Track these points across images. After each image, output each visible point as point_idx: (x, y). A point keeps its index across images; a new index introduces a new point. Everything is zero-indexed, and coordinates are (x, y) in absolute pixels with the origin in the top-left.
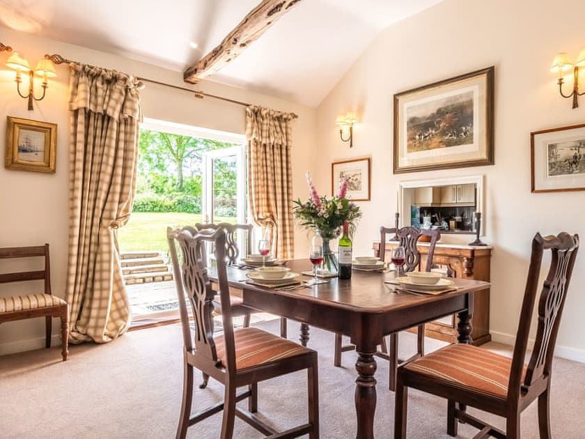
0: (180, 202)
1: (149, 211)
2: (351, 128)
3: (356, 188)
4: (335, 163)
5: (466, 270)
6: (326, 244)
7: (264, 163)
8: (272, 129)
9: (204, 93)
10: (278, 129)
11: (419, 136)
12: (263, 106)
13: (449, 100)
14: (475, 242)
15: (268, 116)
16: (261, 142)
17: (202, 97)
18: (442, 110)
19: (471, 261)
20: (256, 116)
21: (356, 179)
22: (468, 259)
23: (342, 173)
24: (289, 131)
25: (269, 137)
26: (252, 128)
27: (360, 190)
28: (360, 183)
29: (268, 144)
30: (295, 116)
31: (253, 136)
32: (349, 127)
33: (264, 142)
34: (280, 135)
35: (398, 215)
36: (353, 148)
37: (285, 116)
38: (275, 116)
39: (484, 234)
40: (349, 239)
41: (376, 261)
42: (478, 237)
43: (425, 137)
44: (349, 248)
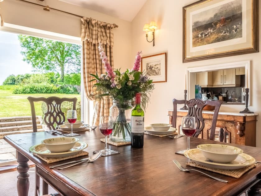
0: (62, 88)
1: (45, 93)
2: (153, 33)
3: (157, 74)
4: (143, 58)
5: (239, 132)
6: (122, 114)
7: (95, 57)
8: (100, 34)
9: (50, 7)
10: (104, 34)
11: (201, 35)
12: (93, 18)
13: (224, 7)
14: (245, 111)
15: (96, 25)
16: (92, 43)
17: (49, 10)
18: (218, 14)
19: (243, 125)
20: (88, 25)
21: (158, 68)
22: (241, 123)
23: (148, 64)
24: (112, 35)
25: (97, 39)
26: (85, 33)
27: (160, 75)
28: (160, 70)
29: (97, 44)
30: (116, 26)
31: (86, 39)
32: (151, 33)
33: (94, 42)
34: (105, 38)
35: (186, 91)
36: (154, 46)
37: (108, 25)
38: (101, 25)
39: (251, 105)
40: (141, 109)
41: (169, 127)
42: (247, 107)
43: (206, 35)
44: (141, 118)
